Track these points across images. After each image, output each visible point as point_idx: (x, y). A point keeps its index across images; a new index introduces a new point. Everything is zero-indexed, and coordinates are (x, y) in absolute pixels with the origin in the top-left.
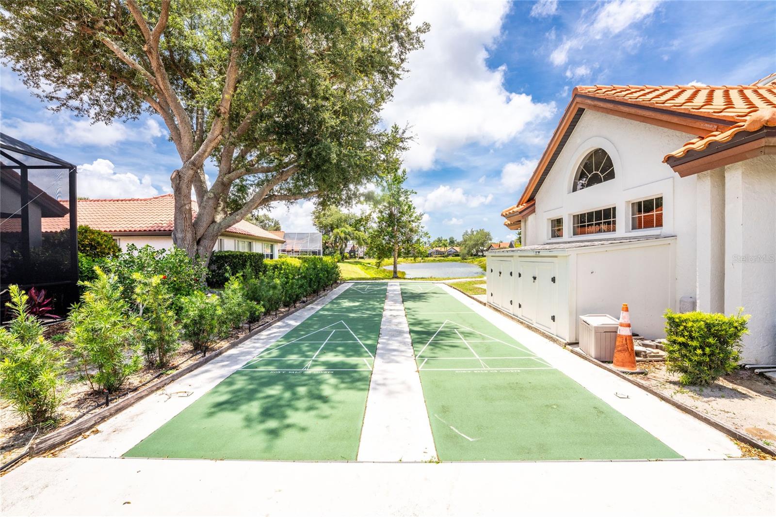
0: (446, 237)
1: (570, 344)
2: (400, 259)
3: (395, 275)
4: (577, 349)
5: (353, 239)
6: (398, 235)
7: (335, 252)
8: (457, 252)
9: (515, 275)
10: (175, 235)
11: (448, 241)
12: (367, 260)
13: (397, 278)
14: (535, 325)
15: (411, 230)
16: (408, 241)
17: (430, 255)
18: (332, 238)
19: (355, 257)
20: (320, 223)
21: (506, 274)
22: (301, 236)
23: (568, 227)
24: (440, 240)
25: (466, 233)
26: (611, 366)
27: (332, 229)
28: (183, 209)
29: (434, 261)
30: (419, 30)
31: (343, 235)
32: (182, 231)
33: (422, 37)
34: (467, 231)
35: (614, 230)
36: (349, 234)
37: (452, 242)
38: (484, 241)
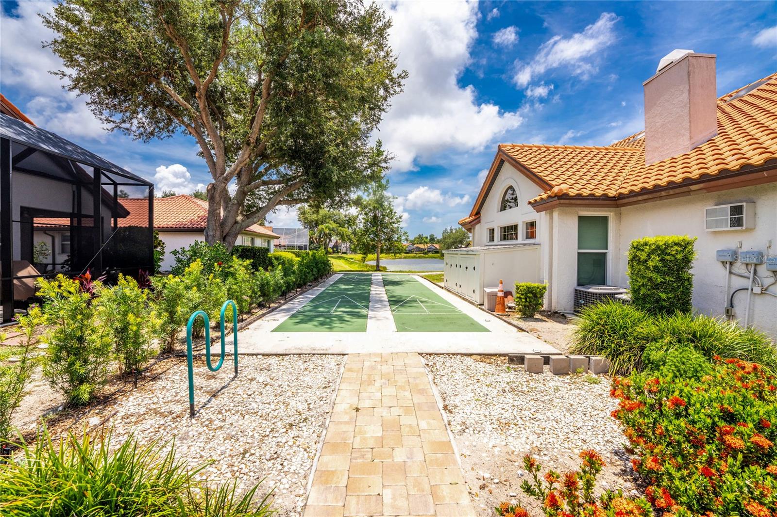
0: (427, 234)
1: (480, 305)
2: (383, 255)
3: (378, 268)
4: (483, 307)
5: (337, 235)
6: (381, 234)
7: (319, 247)
8: (437, 249)
9: (458, 266)
10: (207, 233)
11: (429, 238)
12: (350, 256)
13: (380, 270)
14: (467, 297)
15: (393, 231)
16: (389, 239)
17: (410, 251)
18: (317, 234)
19: (338, 252)
20: (306, 219)
21: (454, 266)
22: (288, 232)
23: (497, 235)
24: (420, 237)
25: (445, 231)
26: (494, 313)
27: (317, 225)
28: (215, 213)
29: (414, 257)
30: (400, 77)
31: (327, 231)
32: (213, 230)
33: (403, 82)
34: (446, 229)
35: (517, 239)
36: (333, 230)
37: (432, 239)
38: (463, 239)
